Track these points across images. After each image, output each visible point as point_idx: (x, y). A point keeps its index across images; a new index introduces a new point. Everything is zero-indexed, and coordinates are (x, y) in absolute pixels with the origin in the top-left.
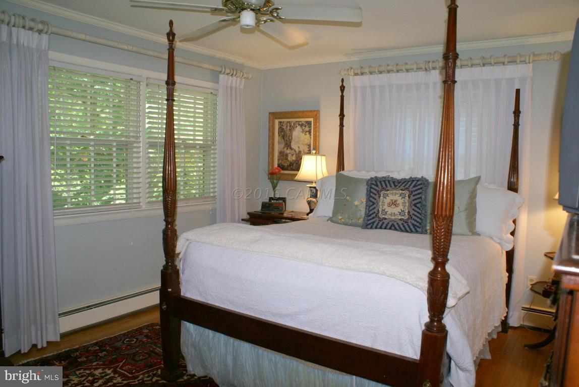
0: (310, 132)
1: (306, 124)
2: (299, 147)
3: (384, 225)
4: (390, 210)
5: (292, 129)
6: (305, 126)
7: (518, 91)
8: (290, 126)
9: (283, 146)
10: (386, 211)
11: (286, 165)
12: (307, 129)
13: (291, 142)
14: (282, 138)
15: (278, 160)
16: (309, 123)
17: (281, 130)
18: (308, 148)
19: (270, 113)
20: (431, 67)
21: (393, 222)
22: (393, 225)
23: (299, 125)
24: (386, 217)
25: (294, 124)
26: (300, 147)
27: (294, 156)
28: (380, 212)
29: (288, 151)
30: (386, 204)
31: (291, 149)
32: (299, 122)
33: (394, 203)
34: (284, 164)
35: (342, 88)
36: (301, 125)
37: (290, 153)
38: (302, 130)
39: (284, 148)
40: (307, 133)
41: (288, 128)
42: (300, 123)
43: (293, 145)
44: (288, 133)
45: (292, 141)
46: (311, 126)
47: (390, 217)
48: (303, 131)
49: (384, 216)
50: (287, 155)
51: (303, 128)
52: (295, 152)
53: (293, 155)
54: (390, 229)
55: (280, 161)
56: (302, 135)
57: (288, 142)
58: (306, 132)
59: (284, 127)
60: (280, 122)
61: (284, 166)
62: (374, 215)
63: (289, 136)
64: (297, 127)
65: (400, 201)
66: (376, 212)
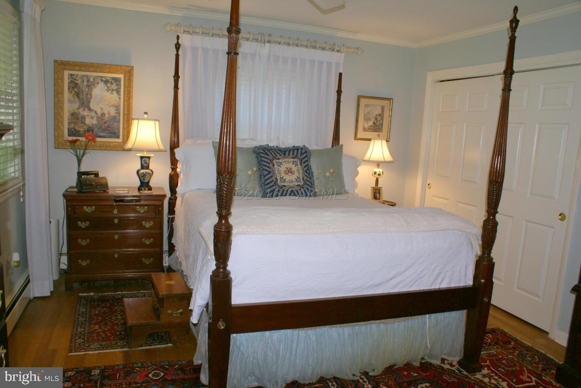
0: (118, 92)
1: (113, 81)
2: (102, 109)
3: (285, 192)
4: (288, 177)
5: (91, 85)
6: (112, 83)
7: (340, 75)
8: (88, 81)
9: (77, 105)
10: (284, 178)
11: (82, 130)
12: (114, 87)
13: (89, 102)
14: (75, 96)
15: (69, 123)
16: (117, 80)
17: (73, 85)
18: (116, 110)
19: (55, 61)
20: (266, 40)
21: (292, 189)
22: (292, 191)
23: (102, 81)
24: (285, 184)
25: (94, 79)
26: (104, 109)
27: (95, 118)
28: (279, 181)
29: (86, 113)
30: (282, 172)
31: (90, 109)
32: (101, 77)
33: (289, 171)
34: (79, 129)
35: (178, 46)
36: (106, 82)
37: (88, 115)
38: (106, 88)
39: (78, 108)
40: (115, 92)
41: (85, 83)
42: (104, 79)
43: (93, 105)
44: (85, 90)
45: (92, 100)
46: (120, 85)
47: (288, 184)
48: (108, 90)
49: (283, 184)
50: (84, 118)
51: (109, 85)
52: (97, 114)
53: (92, 118)
54: (290, 195)
55: (73, 125)
56: (108, 94)
57: (85, 102)
58: (113, 90)
59: (78, 82)
60: (72, 75)
61: (79, 131)
62: (273, 183)
63: (87, 94)
64: (98, 83)
65: (294, 169)
66: (275, 180)
